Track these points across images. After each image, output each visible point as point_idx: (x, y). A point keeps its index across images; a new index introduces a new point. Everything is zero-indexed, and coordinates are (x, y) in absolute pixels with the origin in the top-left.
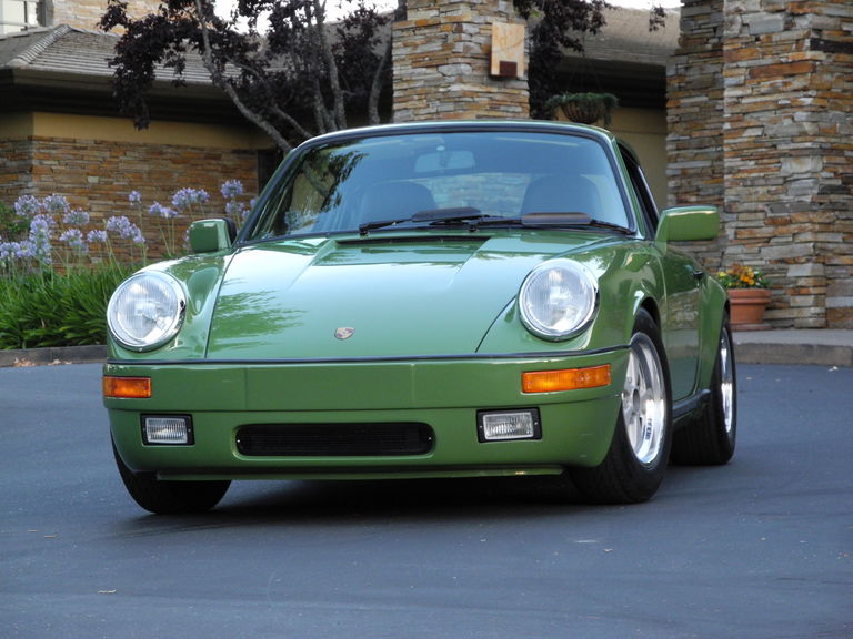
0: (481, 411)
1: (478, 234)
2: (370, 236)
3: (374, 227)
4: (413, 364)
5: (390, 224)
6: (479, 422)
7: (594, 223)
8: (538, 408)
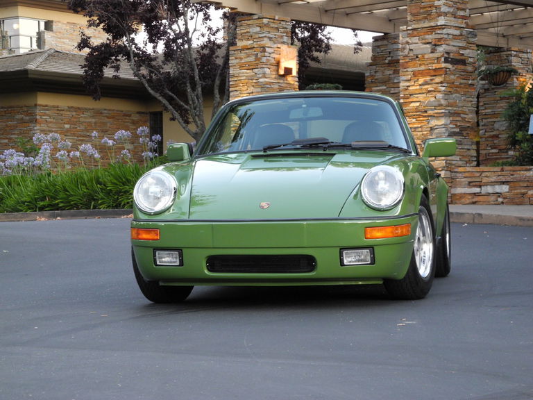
0: (342, 249)
1: (327, 152)
2: (269, 153)
3: (271, 148)
4: (305, 223)
5: (280, 146)
6: (341, 255)
7: (390, 146)
8: (373, 248)
